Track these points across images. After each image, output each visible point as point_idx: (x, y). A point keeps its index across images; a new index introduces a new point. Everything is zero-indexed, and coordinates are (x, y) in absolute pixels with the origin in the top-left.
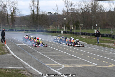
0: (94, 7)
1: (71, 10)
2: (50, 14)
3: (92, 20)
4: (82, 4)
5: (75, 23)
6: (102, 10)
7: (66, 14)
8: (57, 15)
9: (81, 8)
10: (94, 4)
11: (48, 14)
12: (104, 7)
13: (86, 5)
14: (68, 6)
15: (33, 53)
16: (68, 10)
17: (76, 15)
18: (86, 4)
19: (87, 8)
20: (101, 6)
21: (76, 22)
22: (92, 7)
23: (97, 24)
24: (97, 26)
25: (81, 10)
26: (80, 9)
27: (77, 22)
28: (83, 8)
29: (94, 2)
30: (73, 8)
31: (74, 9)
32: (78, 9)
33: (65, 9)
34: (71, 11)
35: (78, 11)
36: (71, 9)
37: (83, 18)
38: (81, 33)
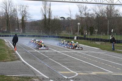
0: (110, 11)
1: (85, 14)
2: (63, 19)
3: (107, 26)
4: (97, 8)
5: (89, 28)
6: (118, 14)
7: (80, 19)
8: (70, 20)
9: (96, 13)
10: (109, 8)
11: (61, 19)
12: (120, 11)
13: (101, 10)
14: (81, 11)
15: (45, 60)
16: (82, 14)
17: (90, 20)
18: (101, 8)
19: (102, 13)
20: (117, 10)
21: (90, 27)
22: (108, 12)
23: (112, 30)
24: (112, 31)
25: (96, 15)
26: (94, 13)
27: (92, 27)
28: (98, 12)
29: (109, 7)
30: (87, 12)
31: (88, 14)
32: (92, 14)
33: (79, 14)
34: (85, 15)
35: (92, 15)
37: (97, 24)
38: (96, 39)
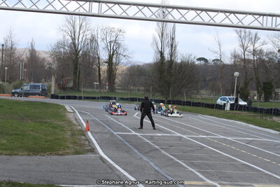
1: (254, 53)
2: (202, 62)
5: (262, 85)
7: (241, 64)
8: (219, 66)
9: (279, 50)
14: (246, 45)
16: (246, 52)
17: (266, 67)
21: (264, 83)
25: (279, 54)
26: (276, 51)
27: (268, 83)
30: (259, 48)
31: (261, 51)
32: (271, 53)
33: (240, 51)
34: (254, 55)
35: (270, 56)
36: (254, 50)
38: (274, 110)
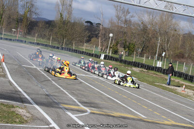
2: (89, 24)
4: (144, 15)
5: (128, 45)
11: (86, 24)
12: (180, 25)
13: (151, 18)
14: (120, 16)
16: (120, 21)
22: (161, 24)
23: (164, 53)
24: (163, 55)
25: (142, 25)
27: (132, 44)
28: (145, 22)
30: (129, 19)
32: (136, 24)
34: (125, 24)
36: (125, 20)
